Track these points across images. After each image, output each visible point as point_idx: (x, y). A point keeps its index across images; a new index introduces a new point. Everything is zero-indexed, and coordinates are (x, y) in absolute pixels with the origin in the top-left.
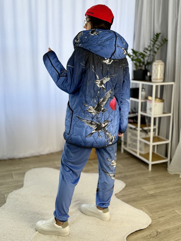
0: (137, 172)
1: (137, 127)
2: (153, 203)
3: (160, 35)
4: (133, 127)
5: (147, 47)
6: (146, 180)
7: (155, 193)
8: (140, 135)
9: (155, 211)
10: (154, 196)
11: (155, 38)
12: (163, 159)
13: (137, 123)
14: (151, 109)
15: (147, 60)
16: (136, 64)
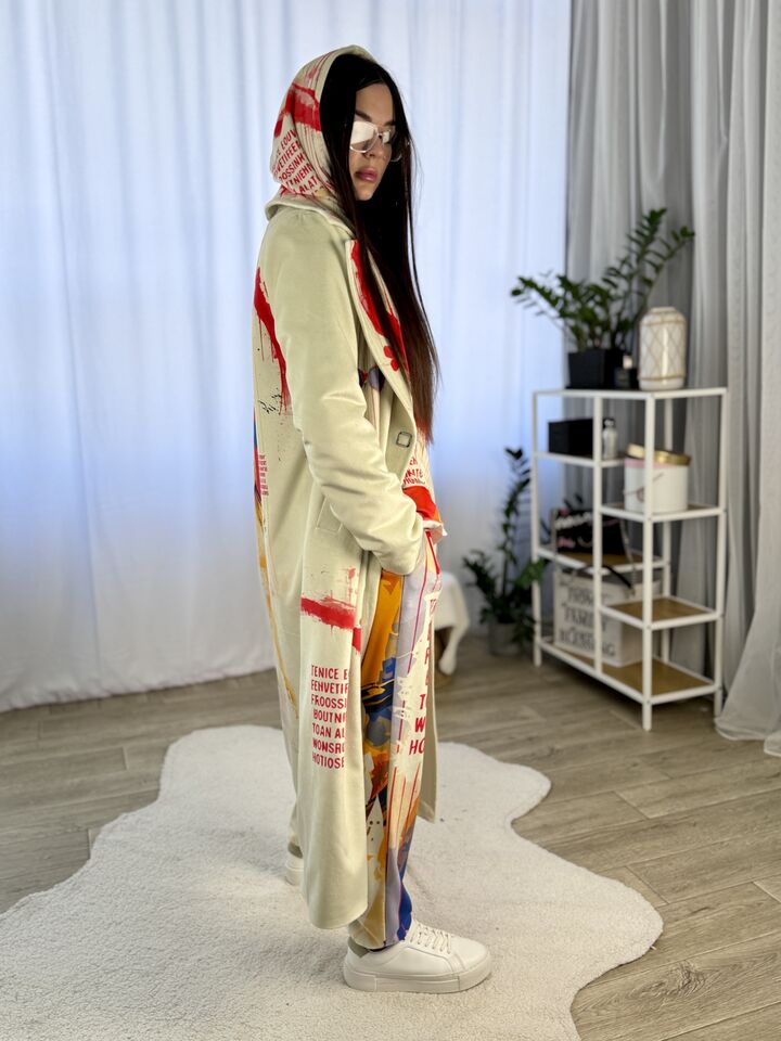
0: (596, 737)
1: (591, 565)
2: (664, 854)
3: (664, 218)
4: (576, 564)
5: (616, 264)
6: (635, 765)
7: (673, 815)
8: (604, 596)
9: (672, 884)
10: (666, 826)
11: (644, 227)
12: (697, 684)
13: (590, 551)
14: (640, 493)
15: (619, 314)
16: (576, 331)
